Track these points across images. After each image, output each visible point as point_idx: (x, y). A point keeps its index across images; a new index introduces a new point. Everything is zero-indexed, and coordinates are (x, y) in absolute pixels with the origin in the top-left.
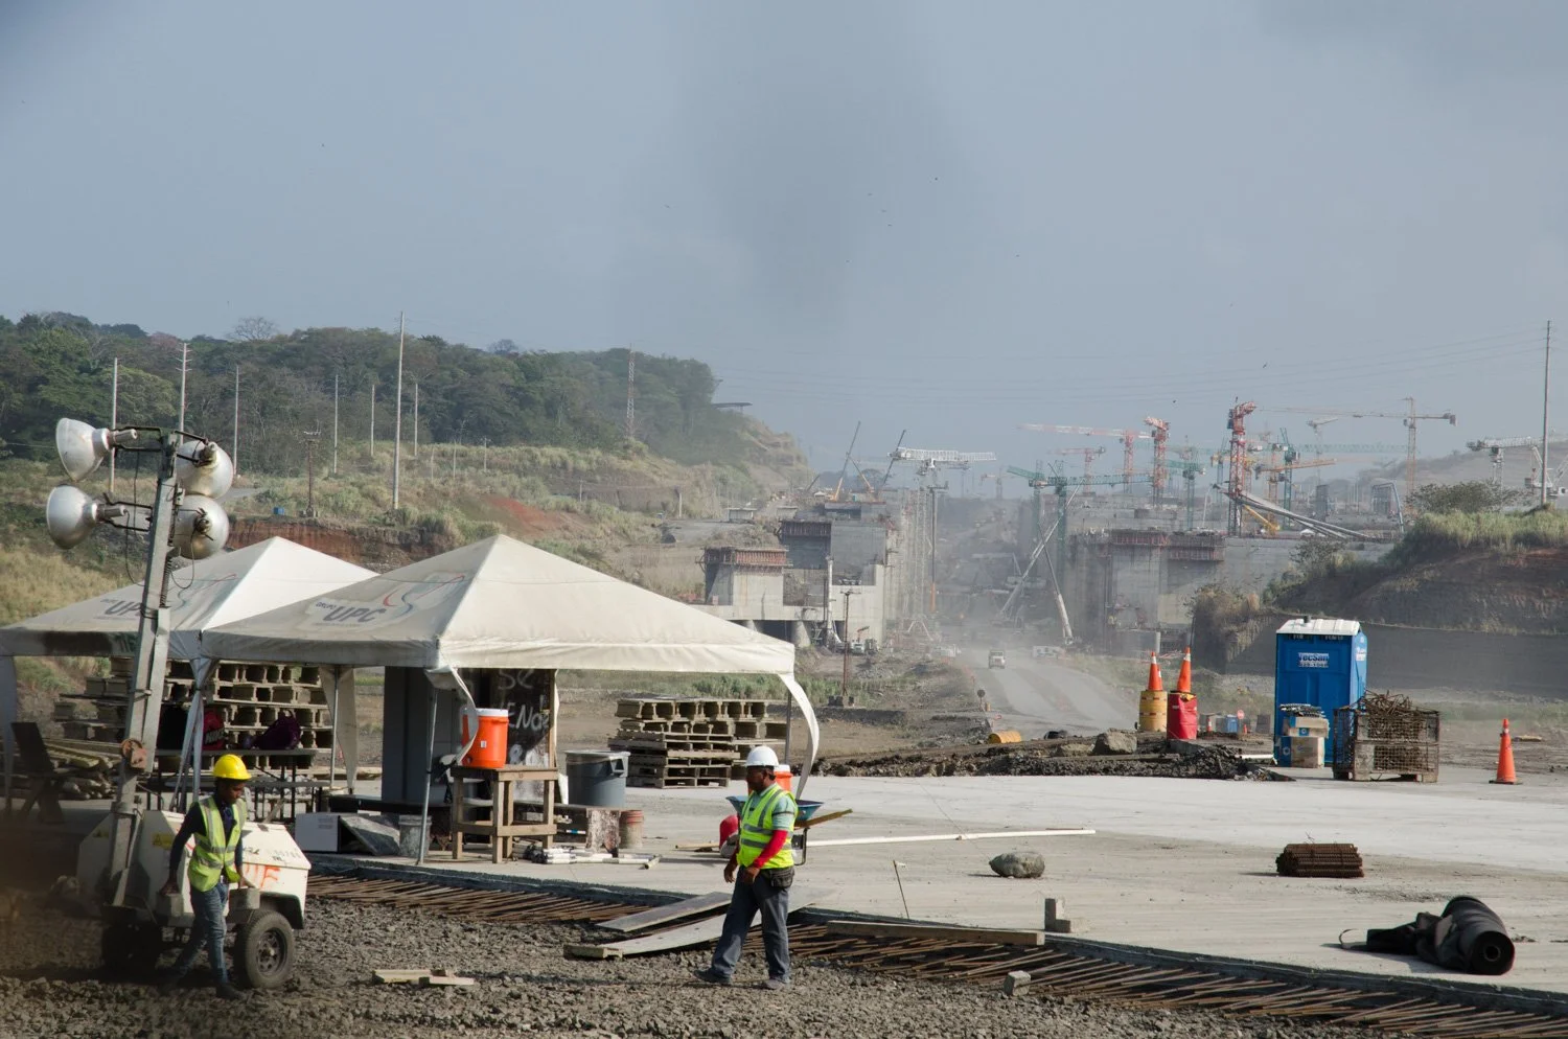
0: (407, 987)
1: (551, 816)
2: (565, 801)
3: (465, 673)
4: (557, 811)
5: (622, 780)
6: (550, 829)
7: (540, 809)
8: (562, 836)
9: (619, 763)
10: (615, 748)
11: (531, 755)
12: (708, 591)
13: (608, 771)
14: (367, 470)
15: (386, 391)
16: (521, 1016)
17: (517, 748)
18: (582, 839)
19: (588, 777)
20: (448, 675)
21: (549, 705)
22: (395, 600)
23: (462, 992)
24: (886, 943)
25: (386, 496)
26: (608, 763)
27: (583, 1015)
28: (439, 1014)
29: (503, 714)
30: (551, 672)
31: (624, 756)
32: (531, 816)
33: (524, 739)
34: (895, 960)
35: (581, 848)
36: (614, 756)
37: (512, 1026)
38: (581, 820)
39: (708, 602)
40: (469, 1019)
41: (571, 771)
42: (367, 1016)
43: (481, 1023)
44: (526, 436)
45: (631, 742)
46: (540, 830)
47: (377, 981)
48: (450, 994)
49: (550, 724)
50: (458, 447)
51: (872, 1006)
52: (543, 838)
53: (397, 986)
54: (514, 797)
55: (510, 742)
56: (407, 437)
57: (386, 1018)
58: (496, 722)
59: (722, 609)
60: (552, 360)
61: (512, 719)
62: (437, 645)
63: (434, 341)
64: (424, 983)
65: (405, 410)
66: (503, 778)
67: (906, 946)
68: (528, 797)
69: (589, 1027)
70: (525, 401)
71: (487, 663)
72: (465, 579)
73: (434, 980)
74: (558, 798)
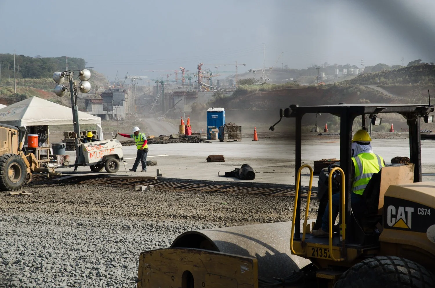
0: (17, 196)
1: (49, 157)
2: (52, 154)
3: (28, 127)
4: (50, 156)
5: (64, 149)
6: (48, 160)
7: (46, 156)
8: (51, 162)
9: (64, 145)
10: (63, 142)
11: (43, 144)
12: (86, 108)
13: (61, 147)
14: (9, 85)
15: (12, 67)
16: (42, 200)
17: (40, 143)
18: (56, 162)
19: (57, 148)
20: (23, 127)
21: (47, 133)
22: (11, 111)
23: (29, 196)
24: (123, 181)
25: (13, 90)
26: (61, 145)
27: (56, 199)
28: (24, 201)
29: (37, 135)
30: (47, 126)
31: (65, 144)
32: (44, 157)
33: (42, 141)
34: (125, 184)
35: (56, 164)
36: (62, 144)
37: (40, 203)
38: (55, 158)
39: (86, 111)
40: (30, 201)
41: (53, 148)
42: (8, 202)
43: (33, 202)
44: (44, 76)
45: (67, 141)
46: (46, 160)
47: (10, 195)
48: (26, 197)
49: (48, 137)
50: (29, 79)
51: (120, 194)
52: (47, 162)
53: (14, 195)
54: (40, 153)
55: (39, 142)
56: (17, 77)
57: (12, 202)
58: (35, 137)
59: (90, 112)
60: (49, 59)
61: (39, 137)
62: (21, 121)
63: (22, 56)
64: (21, 194)
65: (16, 71)
66: (37, 149)
67: (127, 181)
68: (44, 154)
69: (57, 202)
70: (44, 68)
71: (32, 125)
72: (27, 106)
73: (23, 194)
74: (50, 153)
